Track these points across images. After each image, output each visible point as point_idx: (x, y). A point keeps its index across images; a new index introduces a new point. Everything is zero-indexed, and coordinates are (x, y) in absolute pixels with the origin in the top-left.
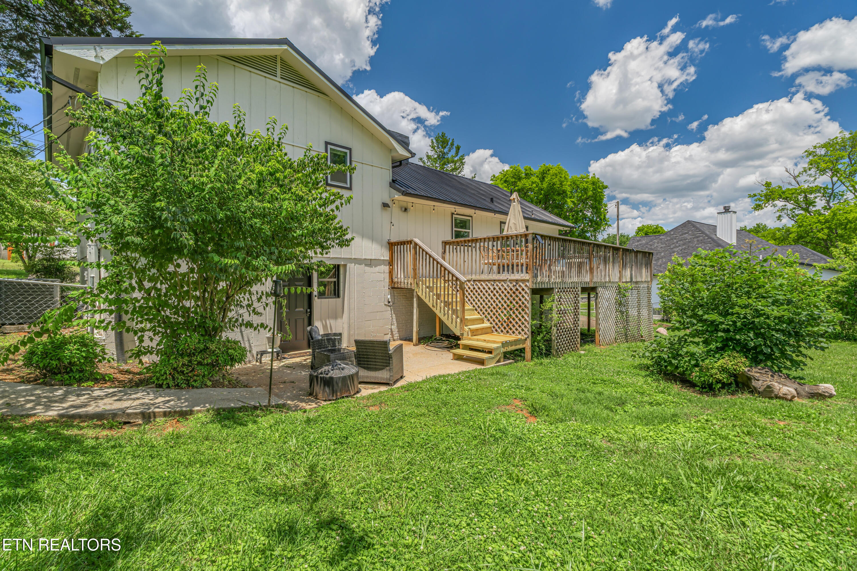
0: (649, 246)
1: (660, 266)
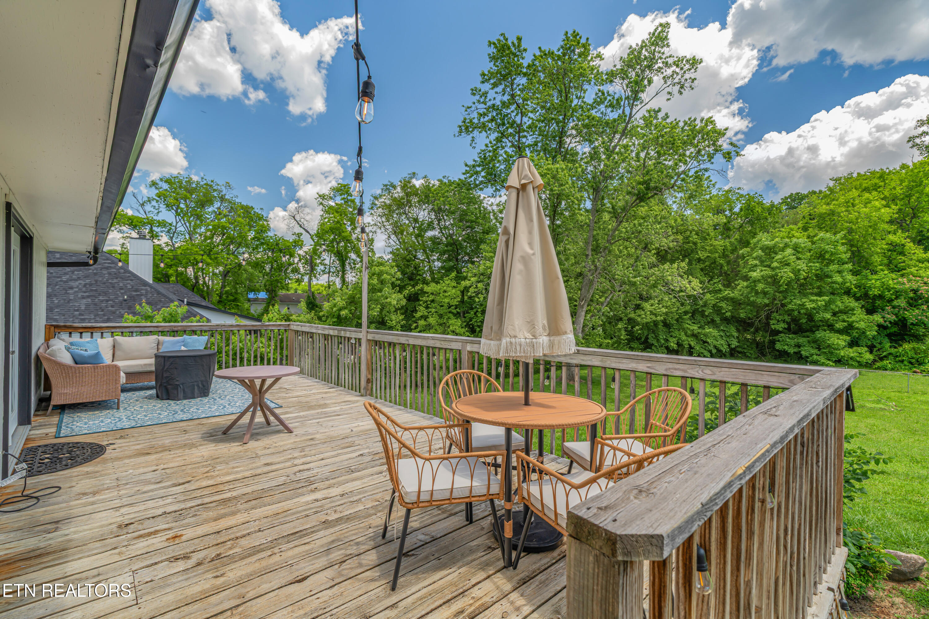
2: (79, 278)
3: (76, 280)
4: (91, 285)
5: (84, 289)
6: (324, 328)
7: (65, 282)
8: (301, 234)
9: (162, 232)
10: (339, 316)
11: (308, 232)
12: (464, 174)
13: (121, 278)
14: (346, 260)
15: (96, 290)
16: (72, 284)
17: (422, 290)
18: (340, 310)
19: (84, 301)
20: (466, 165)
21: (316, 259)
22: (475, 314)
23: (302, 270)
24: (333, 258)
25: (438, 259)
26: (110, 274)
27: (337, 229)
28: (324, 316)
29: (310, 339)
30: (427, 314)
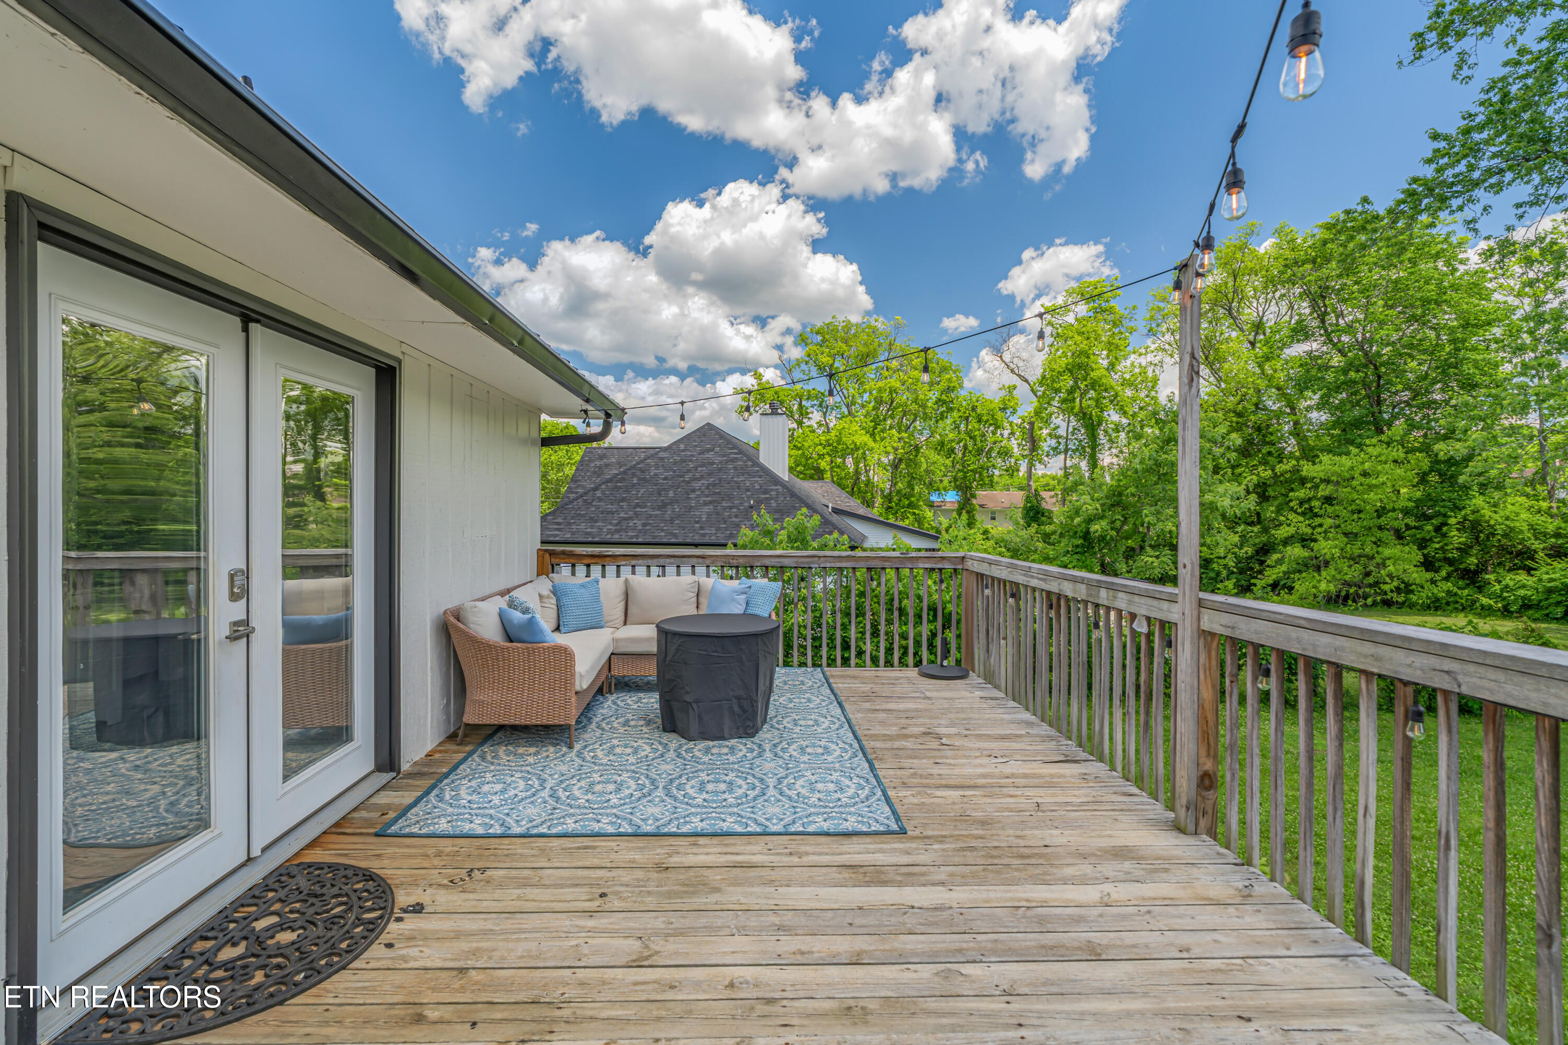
0: (638, 473)
1: (672, 521)
2: (702, 477)
3: (698, 479)
4: (714, 485)
5: (707, 492)
6: (1047, 574)
7: (688, 482)
8: (1015, 387)
9: (812, 406)
10: (1086, 535)
11: (1026, 381)
12: (1429, 161)
13: (748, 474)
14: (1099, 424)
15: (719, 493)
16: (696, 485)
17: (1296, 470)
18: (1089, 521)
19: (706, 509)
20: (1435, 137)
21: (1041, 429)
22: (1438, 529)
23: (1016, 450)
24: (1073, 423)
25: (1319, 407)
26: (735, 468)
27: (1080, 366)
28: (1054, 533)
29: (1011, 600)
30: (1309, 530)
